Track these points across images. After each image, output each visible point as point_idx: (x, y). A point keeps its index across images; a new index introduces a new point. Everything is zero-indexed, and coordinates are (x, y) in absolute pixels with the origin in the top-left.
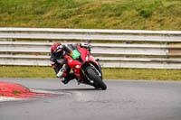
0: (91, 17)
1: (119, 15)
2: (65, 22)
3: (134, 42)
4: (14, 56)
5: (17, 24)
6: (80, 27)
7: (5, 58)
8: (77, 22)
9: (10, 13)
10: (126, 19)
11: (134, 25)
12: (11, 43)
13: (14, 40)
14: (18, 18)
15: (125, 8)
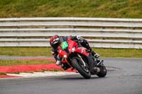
0: (135, 10)
2: (115, 13)
5: (78, 14)
6: (127, 17)
8: (125, 13)
12: (72, 29)
13: (75, 27)
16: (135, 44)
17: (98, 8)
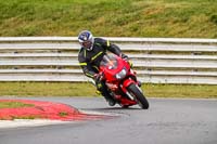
0: (152, 24)
1: (185, 21)
2: (121, 29)
3: (203, 53)
4: (60, 71)
5: (64, 32)
6: (139, 35)
7: (49, 73)
8: (136, 30)
9: (54, 19)
10: (194, 26)
11: (203, 33)
12: (56, 55)
13: (60, 51)
14: (65, 25)
15: (193, 13)
16: (151, 76)
17: (95, 23)
